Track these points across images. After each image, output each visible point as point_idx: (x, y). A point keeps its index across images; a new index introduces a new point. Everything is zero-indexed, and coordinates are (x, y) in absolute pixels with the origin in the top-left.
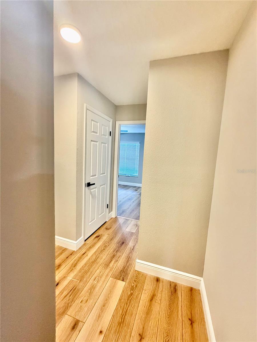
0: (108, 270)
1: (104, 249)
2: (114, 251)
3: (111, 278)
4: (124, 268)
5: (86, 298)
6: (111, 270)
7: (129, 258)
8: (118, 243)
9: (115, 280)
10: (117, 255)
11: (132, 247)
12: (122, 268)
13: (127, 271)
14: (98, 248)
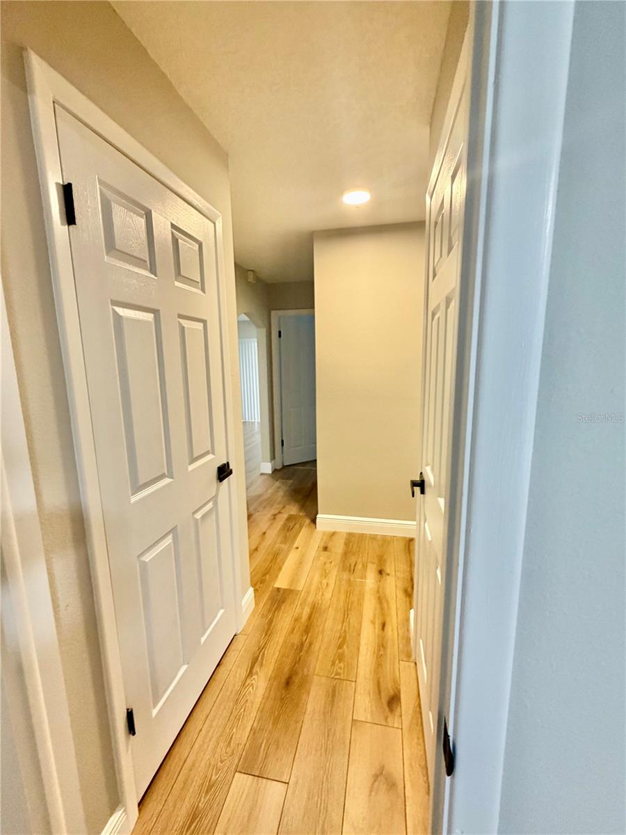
0: (310, 599)
1: (340, 647)
2: (311, 644)
3: (301, 589)
4: (278, 608)
5: (328, 565)
6: (305, 600)
7: (267, 632)
8: (305, 681)
9: (292, 588)
10: (299, 633)
11: (258, 670)
12: (283, 608)
13: (271, 604)
14: (361, 648)
